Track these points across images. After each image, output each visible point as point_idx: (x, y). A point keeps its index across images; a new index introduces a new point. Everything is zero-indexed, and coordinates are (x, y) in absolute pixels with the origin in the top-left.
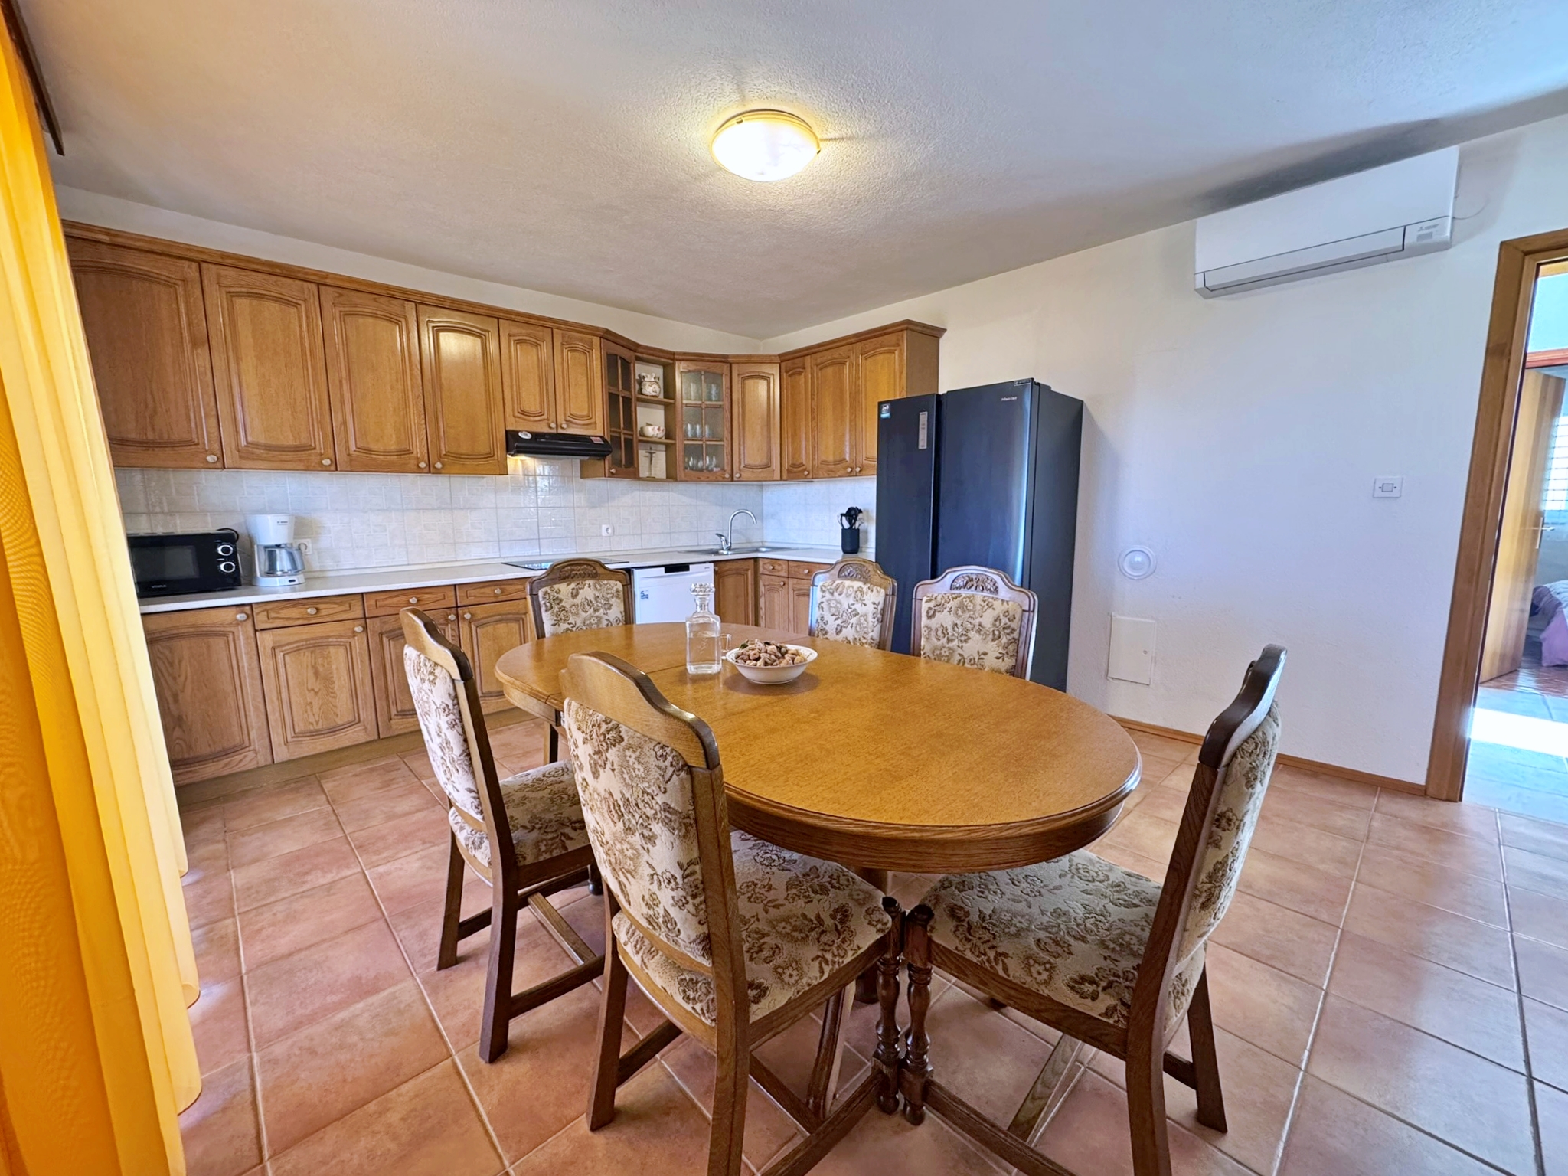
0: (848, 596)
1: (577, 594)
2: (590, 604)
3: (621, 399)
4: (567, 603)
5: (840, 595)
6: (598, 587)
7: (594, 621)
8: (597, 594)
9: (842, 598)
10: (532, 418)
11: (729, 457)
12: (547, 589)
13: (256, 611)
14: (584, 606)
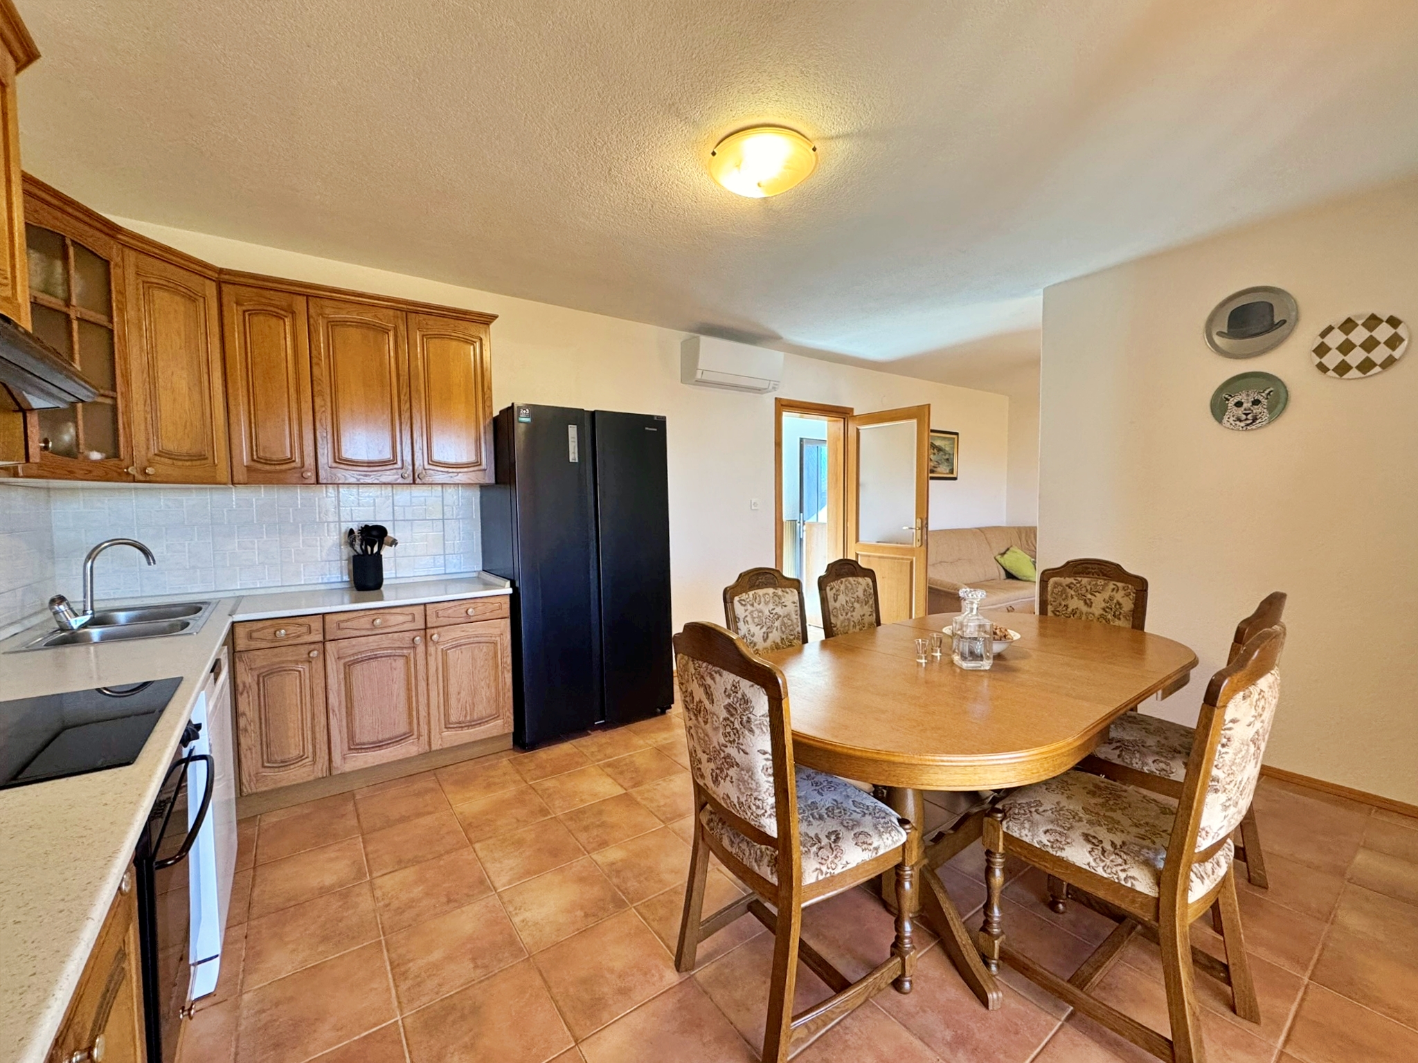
0: (767, 603)
5: (759, 604)
9: (762, 606)
11: (128, 432)
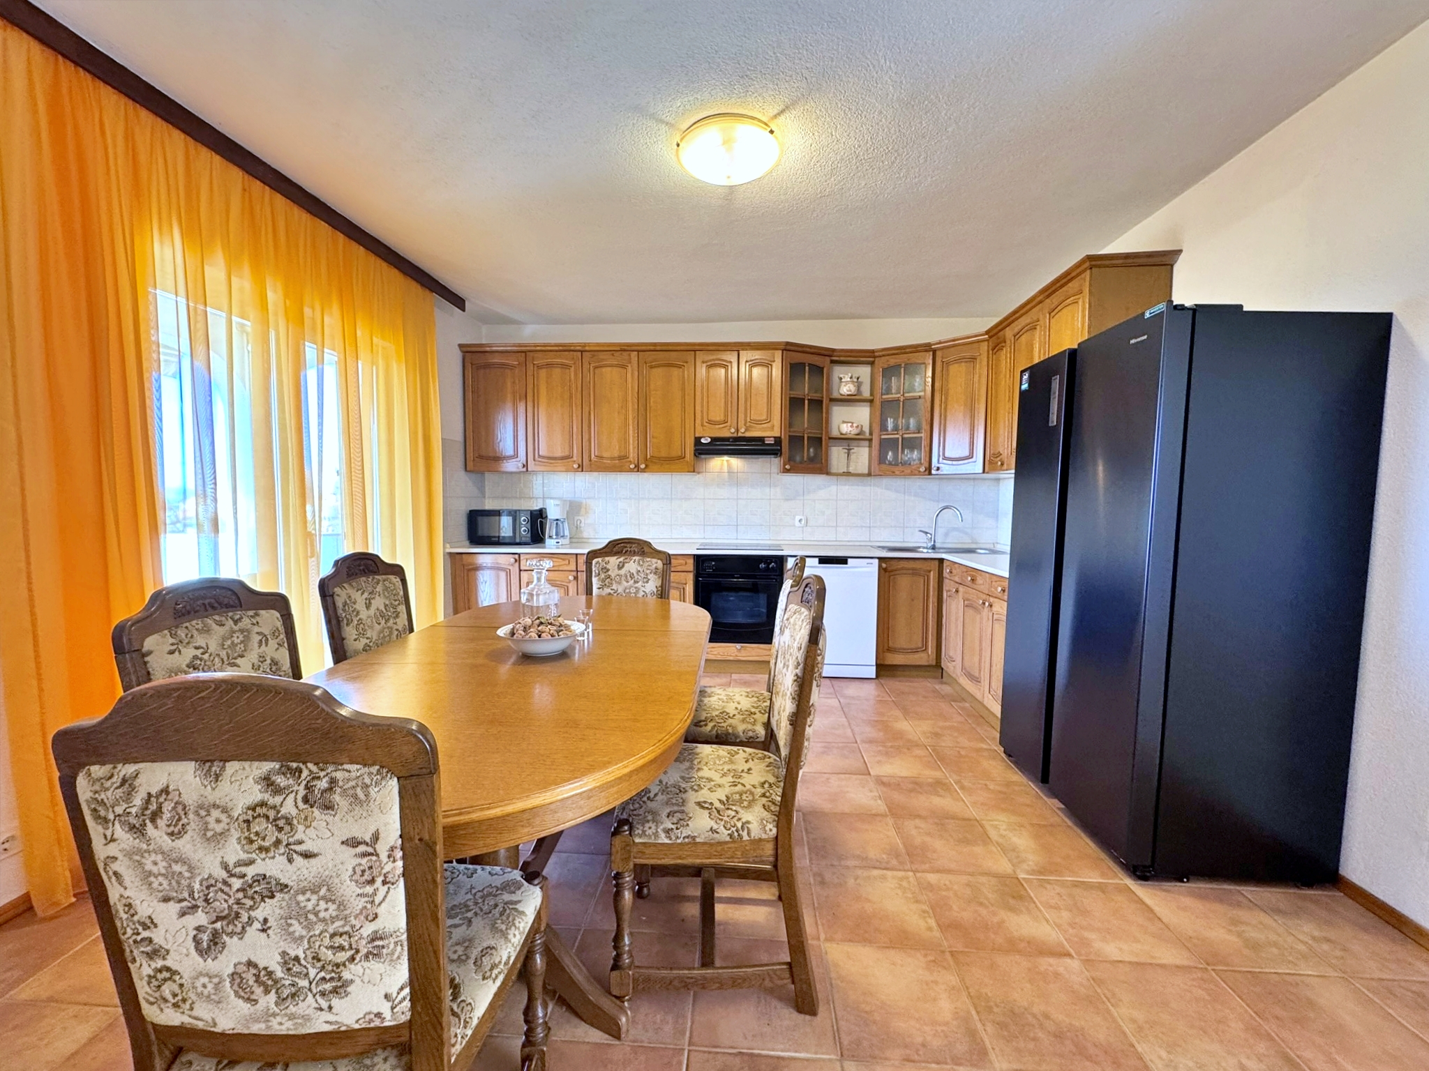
1: (623, 566)
2: (632, 576)
3: (806, 402)
4: (612, 573)
6: (641, 563)
7: (632, 590)
8: (639, 569)
10: (717, 426)
11: (928, 449)
12: (600, 559)
13: (522, 558)
14: (626, 577)
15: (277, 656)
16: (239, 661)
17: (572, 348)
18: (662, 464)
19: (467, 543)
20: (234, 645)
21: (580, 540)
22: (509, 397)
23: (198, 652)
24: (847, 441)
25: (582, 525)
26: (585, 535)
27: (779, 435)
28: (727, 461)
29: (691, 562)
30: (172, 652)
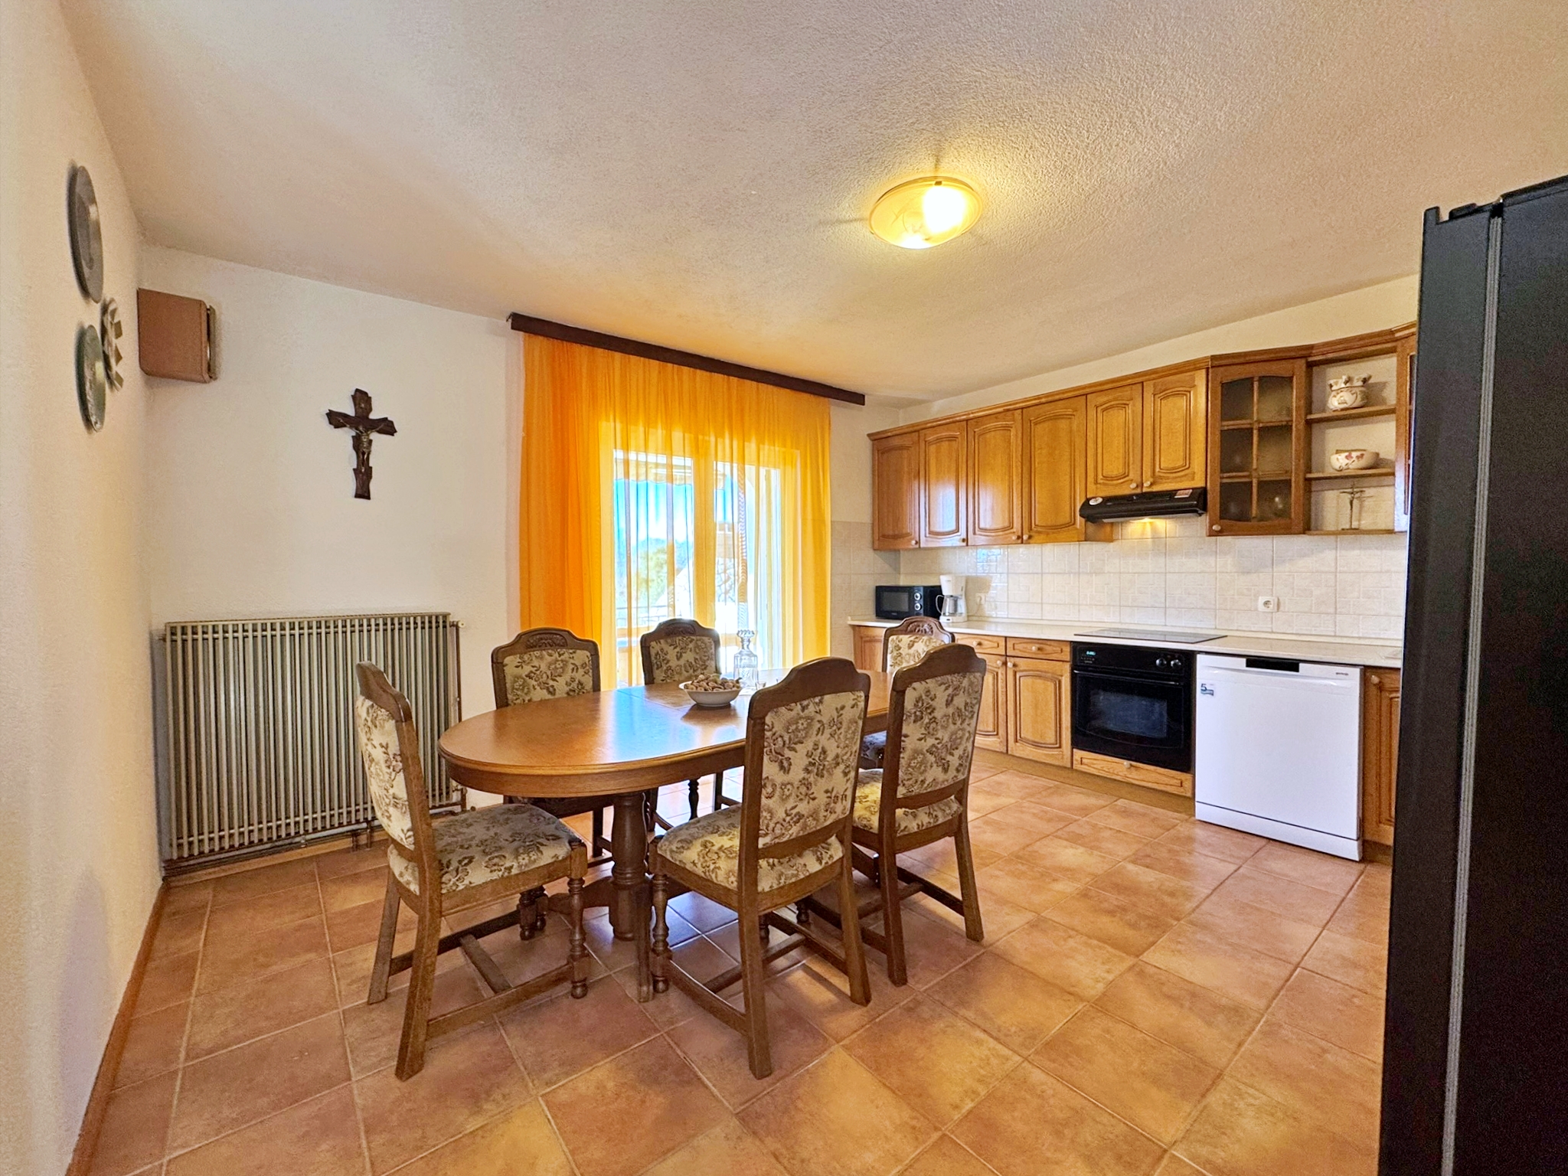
3: (1256, 432)
10: (1113, 482)
12: (895, 637)
15: (583, 680)
16: (557, 679)
17: (958, 419)
18: (1048, 534)
19: (874, 616)
20: (556, 668)
21: (980, 619)
22: (905, 477)
23: (534, 669)
24: (1351, 482)
25: (983, 602)
26: (987, 613)
27: (1203, 485)
28: (1151, 523)
29: (1067, 649)
30: (517, 667)
